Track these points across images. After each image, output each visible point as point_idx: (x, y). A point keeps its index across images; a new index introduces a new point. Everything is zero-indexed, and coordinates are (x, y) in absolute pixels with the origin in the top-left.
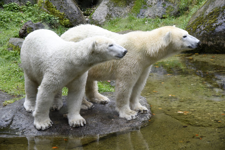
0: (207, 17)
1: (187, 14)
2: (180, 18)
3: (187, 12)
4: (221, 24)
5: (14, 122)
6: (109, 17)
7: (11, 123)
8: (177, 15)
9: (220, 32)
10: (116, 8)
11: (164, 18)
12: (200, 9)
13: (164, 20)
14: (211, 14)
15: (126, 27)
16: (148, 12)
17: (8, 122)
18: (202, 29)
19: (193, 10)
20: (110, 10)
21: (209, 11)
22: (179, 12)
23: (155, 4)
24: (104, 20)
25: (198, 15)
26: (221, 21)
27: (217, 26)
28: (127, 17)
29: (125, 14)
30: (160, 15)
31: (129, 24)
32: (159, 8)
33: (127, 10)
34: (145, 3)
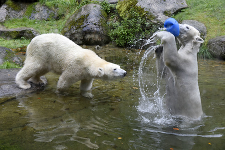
0: (77, 21)
1: (64, 19)
2: (59, 21)
3: (64, 17)
4: (86, 26)
6: (8, 17)
8: (57, 19)
9: (86, 31)
10: (13, 11)
11: (48, 20)
12: (72, 16)
13: (48, 22)
14: (79, 19)
15: (22, 25)
16: (37, 16)
18: (75, 28)
19: (68, 16)
20: (9, 13)
21: (78, 17)
22: (58, 17)
23: (42, 11)
24: (4, 19)
25: (71, 20)
26: (86, 24)
27: (83, 27)
28: (22, 18)
29: (20, 16)
30: (46, 18)
31: (24, 23)
32: (45, 14)
33: (21, 13)
34: (34, 10)
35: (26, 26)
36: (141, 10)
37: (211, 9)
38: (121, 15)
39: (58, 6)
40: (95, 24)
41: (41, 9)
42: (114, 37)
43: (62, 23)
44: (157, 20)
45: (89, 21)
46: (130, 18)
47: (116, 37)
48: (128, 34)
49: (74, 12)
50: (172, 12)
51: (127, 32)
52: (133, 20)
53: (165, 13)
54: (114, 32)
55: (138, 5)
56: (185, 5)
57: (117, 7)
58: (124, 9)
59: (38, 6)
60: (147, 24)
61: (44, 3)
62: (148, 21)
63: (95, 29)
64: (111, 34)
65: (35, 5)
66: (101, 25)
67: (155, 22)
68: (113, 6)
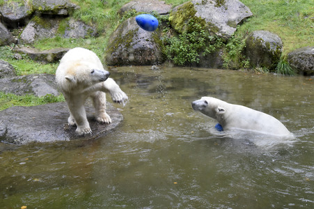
0: (124, 38)
1: (104, 35)
2: (99, 38)
3: (104, 33)
4: (136, 43)
5: (9, 131)
6: (36, 36)
7: (6, 132)
8: (97, 35)
9: (137, 49)
10: (42, 30)
11: (86, 38)
12: (114, 31)
13: (87, 40)
14: (127, 35)
15: (56, 46)
16: (72, 33)
17: (4, 131)
18: (123, 46)
19: (109, 32)
20: (38, 31)
21: (124, 33)
22: (97, 33)
23: (77, 27)
24: (33, 40)
25: (115, 36)
26: (136, 41)
27: (134, 45)
28: (54, 37)
29: (52, 35)
30: (83, 35)
31: (58, 43)
32: (82, 31)
33: (53, 31)
34: (68, 26)
35: (61, 46)
36: (202, 21)
37: (282, 17)
38: (176, 28)
39: (96, 20)
40: (147, 40)
41: (76, 25)
42: (171, 54)
43: (104, 41)
44: (221, 32)
45: (139, 37)
46: (189, 32)
47: (174, 54)
48: (188, 50)
49: (116, 27)
50: (237, 23)
51: (188, 48)
52: (194, 33)
53: (229, 23)
54: (171, 49)
55: (197, 15)
56: (250, 14)
57: (170, 18)
58: (179, 20)
59: (72, 21)
60: (211, 38)
61: (79, 17)
62: (211, 33)
63: (148, 46)
64: (166, 51)
65: (68, 21)
66: (155, 41)
67: (220, 34)
68: (165, 17)
